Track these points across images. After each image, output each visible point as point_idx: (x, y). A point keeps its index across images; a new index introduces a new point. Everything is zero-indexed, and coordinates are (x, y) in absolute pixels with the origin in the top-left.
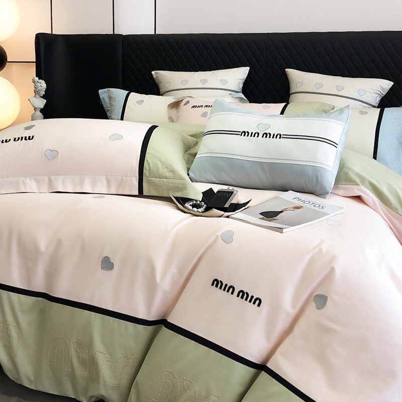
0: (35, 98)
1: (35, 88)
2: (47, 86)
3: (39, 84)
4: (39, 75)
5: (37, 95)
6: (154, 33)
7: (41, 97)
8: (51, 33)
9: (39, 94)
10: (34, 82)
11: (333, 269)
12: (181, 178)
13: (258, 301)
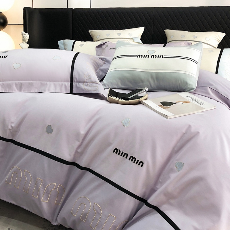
0: (23, 44)
1: (23, 37)
2: (29, 37)
3: (25, 35)
4: (25, 30)
5: (24, 42)
6: (90, 8)
7: (26, 43)
8: (32, 7)
9: (25, 41)
10: (22, 34)
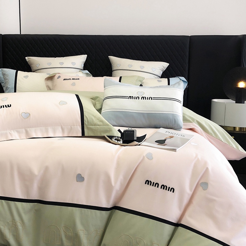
11: (207, 168)
12: (108, 125)
13: (173, 190)
